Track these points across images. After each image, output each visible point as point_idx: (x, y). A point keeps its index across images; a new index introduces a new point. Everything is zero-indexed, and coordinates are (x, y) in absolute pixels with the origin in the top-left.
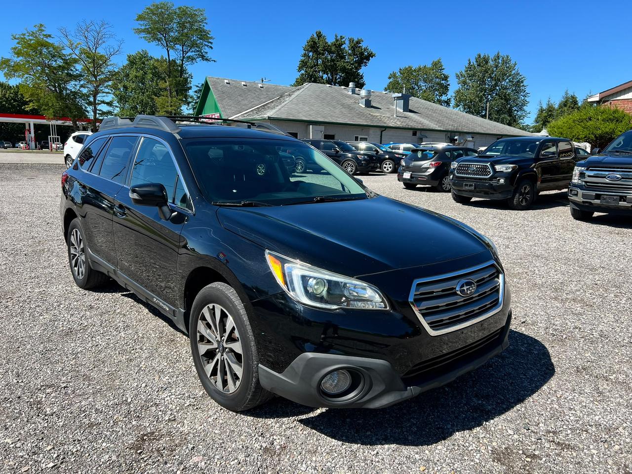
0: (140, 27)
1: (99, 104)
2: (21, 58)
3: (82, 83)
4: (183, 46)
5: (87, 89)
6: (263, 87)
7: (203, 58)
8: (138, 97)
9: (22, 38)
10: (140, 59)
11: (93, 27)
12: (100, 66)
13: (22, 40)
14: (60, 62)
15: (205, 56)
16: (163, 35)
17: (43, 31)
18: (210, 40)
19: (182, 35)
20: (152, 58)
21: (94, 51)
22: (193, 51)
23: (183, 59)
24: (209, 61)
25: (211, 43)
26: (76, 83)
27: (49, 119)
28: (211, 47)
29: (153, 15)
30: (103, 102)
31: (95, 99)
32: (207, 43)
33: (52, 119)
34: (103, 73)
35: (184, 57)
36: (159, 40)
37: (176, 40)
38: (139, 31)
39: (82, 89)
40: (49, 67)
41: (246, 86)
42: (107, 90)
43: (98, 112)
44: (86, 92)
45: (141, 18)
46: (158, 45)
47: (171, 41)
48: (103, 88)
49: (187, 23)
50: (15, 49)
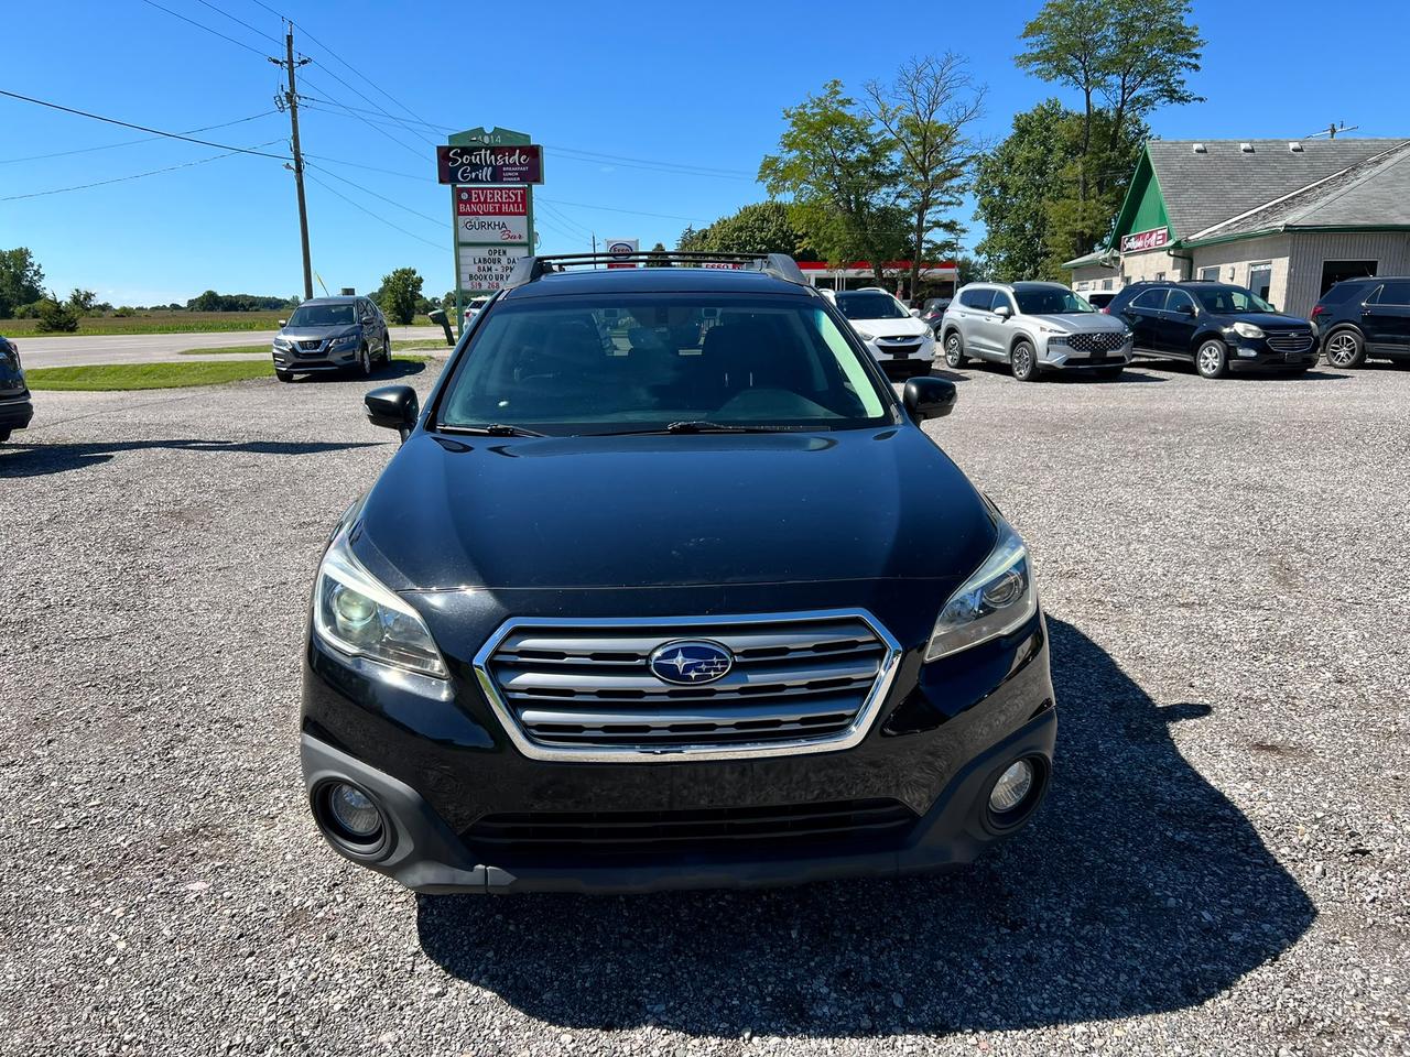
0: (1028, 51)
1: (929, 229)
2: (795, 153)
3: (900, 188)
4: (1125, 76)
5: (907, 201)
6: (1301, 150)
7: (1172, 97)
8: (1028, 206)
9: (800, 114)
10: (1042, 119)
11: (928, 70)
12: (935, 148)
13: (800, 120)
14: (861, 151)
15: (1176, 92)
16: (1080, 59)
17: (837, 93)
18: (1194, 51)
19: (1124, 51)
20: (1068, 114)
21: (926, 120)
22: (1148, 85)
23: (1122, 106)
24: (1186, 101)
25: (1196, 56)
26: (889, 190)
27: (831, 267)
28: (1196, 67)
29: (1062, 17)
30: (937, 224)
31: (921, 220)
32: (1186, 59)
33: (837, 267)
34: (941, 162)
35: (1124, 102)
36: (1070, 73)
37: (1109, 65)
38: (1027, 60)
39: (899, 201)
40: (843, 163)
41: (1252, 151)
42: (946, 198)
43: (924, 245)
44: (907, 206)
45: (1033, 29)
46: (1067, 83)
47: (1096, 70)
48: (939, 194)
49: (1138, 19)
50: (788, 136)
